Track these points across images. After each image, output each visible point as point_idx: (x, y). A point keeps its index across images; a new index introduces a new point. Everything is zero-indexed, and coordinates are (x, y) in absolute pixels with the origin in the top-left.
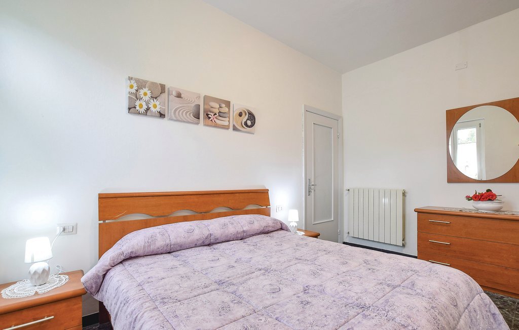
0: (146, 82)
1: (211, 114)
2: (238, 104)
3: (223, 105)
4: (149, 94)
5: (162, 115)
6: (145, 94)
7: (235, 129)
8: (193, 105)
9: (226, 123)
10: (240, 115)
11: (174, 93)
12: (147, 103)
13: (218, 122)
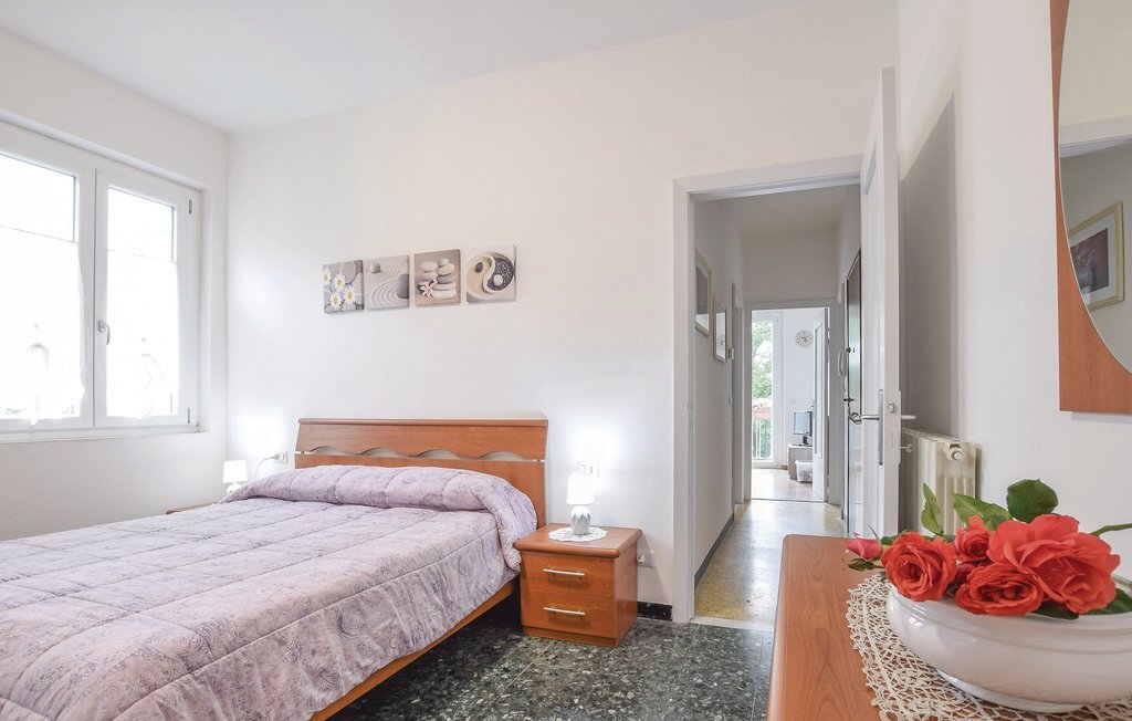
0: (339, 265)
1: (427, 283)
2: (475, 248)
3: (445, 261)
4: (343, 282)
5: (360, 307)
6: (339, 282)
7: (471, 300)
8: (397, 278)
9: (453, 293)
10: (479, 269)
11: (372, 269)
12: (342, 294)
13: (437, 295)
